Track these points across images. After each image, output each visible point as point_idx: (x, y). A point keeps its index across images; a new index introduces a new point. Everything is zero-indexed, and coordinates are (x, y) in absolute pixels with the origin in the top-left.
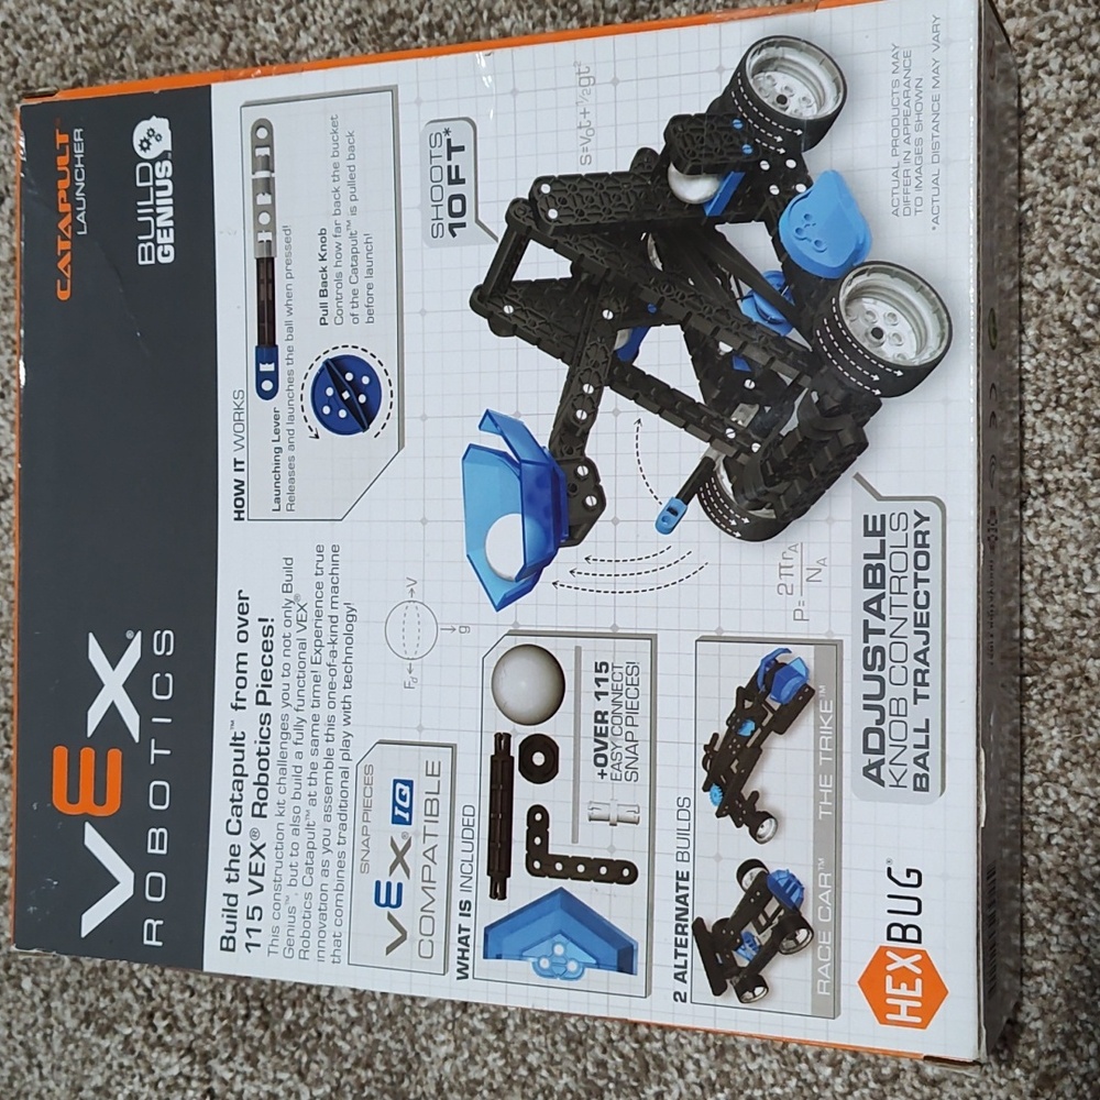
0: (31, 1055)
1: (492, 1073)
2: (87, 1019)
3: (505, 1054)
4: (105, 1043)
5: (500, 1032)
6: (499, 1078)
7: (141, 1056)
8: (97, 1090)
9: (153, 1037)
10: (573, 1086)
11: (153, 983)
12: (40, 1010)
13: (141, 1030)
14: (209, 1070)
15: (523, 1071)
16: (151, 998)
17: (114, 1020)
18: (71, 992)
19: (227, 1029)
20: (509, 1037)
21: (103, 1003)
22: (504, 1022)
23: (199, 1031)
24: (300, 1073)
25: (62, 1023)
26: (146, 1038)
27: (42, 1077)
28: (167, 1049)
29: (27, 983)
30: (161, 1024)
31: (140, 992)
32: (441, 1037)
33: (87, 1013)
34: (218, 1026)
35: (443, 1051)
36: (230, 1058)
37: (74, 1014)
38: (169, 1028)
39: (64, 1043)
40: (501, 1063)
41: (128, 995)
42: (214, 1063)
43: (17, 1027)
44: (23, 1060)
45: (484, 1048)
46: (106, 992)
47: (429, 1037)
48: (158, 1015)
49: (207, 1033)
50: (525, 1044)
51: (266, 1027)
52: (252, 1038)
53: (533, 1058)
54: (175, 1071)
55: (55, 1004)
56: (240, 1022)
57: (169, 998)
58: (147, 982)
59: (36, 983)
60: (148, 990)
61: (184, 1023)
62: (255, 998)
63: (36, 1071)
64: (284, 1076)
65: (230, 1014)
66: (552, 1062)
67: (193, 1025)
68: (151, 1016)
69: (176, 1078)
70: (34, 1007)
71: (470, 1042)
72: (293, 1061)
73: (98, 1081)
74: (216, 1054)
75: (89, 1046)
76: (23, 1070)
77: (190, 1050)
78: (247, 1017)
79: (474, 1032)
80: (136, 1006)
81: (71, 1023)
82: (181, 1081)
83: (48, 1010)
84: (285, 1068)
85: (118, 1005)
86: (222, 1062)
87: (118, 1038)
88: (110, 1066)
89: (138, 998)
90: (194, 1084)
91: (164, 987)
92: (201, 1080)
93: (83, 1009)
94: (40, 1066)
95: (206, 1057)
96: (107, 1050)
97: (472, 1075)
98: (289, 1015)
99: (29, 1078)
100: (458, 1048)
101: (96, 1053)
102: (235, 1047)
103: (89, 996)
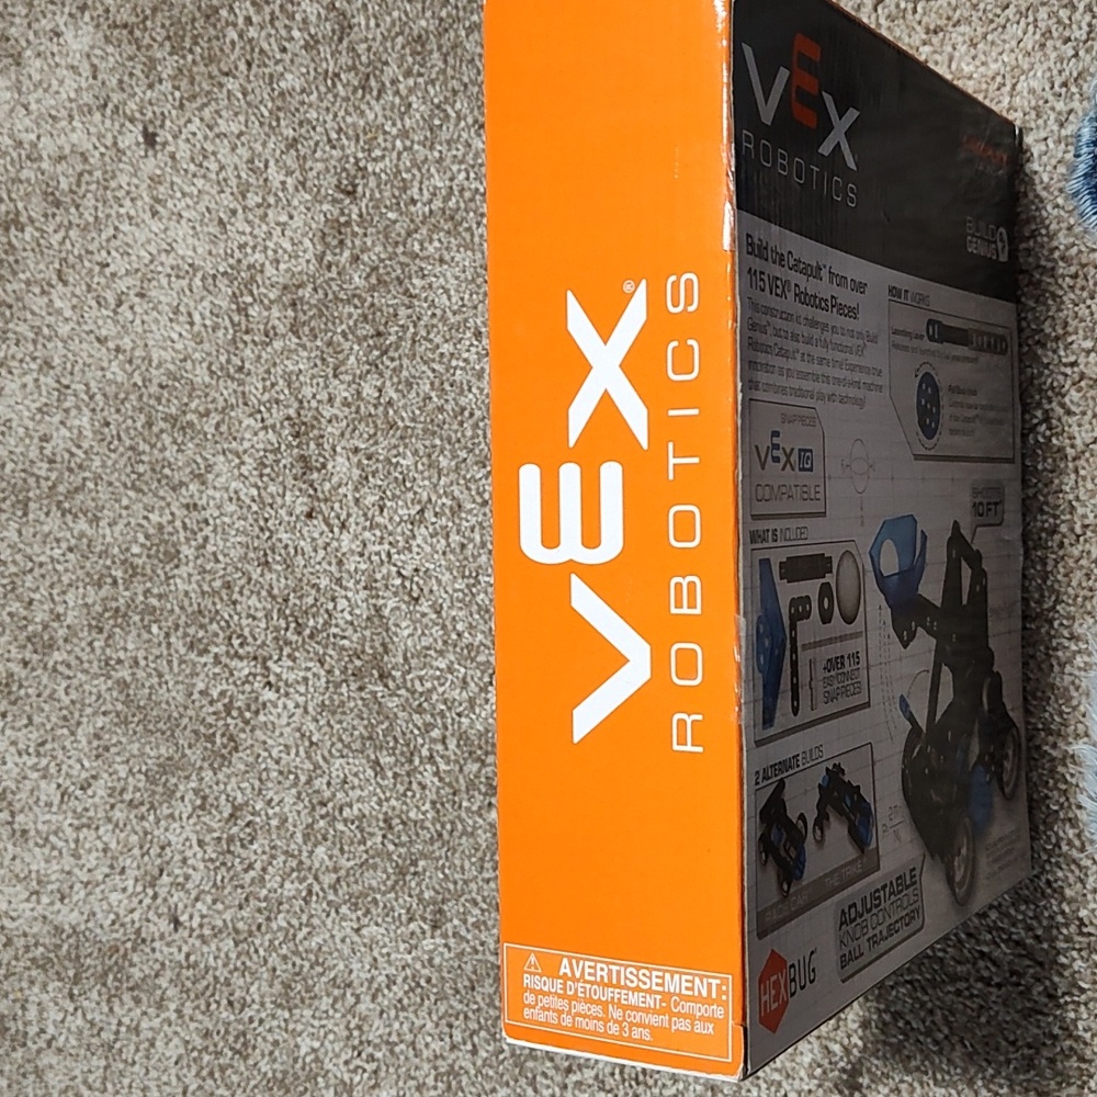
0: (160, 675)
1: (435, 640)
2: (191, 647)
3: (444, 627)
4: (203, 660)
5: (438, 613)
6: (440, 643)
7: (226, 666)
8: (201, 692)
9: (232, 652)
10: (484, 641)
11: (230, 616)
12: (164, 645)
13: (224, 648)
14: (267, 669)
15: (454, 636)
16: (229, 627)
17: (208, 645)
18: (181, 629)
19: (276, 639)
20: (444, 614)
21: (201, 634)
22: (441, 605)
23: (259, 642)
24: (320, 661)
25: (177, 652)
26: (227, 653)
27: (168, 690)
28: (241, 658)
29: (155, 629)
30: (236, 642)
31: (223, 623)
32: (404, 624)
33: (192, 642)
34: (270, 637)
35: (406, 633)
36: (280, 659)
37: (184, 645)
38: (241, 645)
39: (180, 665)
40: (441, 633)
41: (215, 626)
42: (270, 664)
43: (151, 658)
44: (155, 680)
45: (430, 624)
46: (202, 626)
47: (397, 625)
48: (234, 636)
49: (264, 643)
50: (454, 618)
51: (299, 633)
52: (291, 643)
53: (460, 627)
54: (246, 671)
55: (173, 640)
56: (283, 632)
57: (240, 625)
58: (227, 617)
59: (160, 628)
60: (227, 622)
61: (250, 640)
62: (292, 615)
63: (164, 687)
64: (311, 664)
65: (277, 629)
66: (471, 626)
67: (255, 639)
68: (230, 638)
69: (247, 676)
70: (160, 644)
71: (421, 622)
72: (316, 653)
73: (201, 686)
74: (271, 658)
75: (194, 664)
76: (157, 687)
77: (255, 658)
78: (287, 629)
79: (424, 615)
80: (221, 633)
81: (183, 651)
82: (251, 678)
83: (169, 644)
84: (311, 660)
85: (209, 634)
86: (276, 662)
87: (212, 655)
88: (207, 675)
89: (221, 628)
90: (259, 678)
91: (236, 617)
92: (263, 675)
93: (188, 639)
94: (166, 683)
95: (265, 660)
96: (205, 665)
97: (423, 644)
98: (311, 623)
99: (161, 692)
100: (415, 629)
101: (199, 669)
102: (281, 650)
103: (191, 631)
